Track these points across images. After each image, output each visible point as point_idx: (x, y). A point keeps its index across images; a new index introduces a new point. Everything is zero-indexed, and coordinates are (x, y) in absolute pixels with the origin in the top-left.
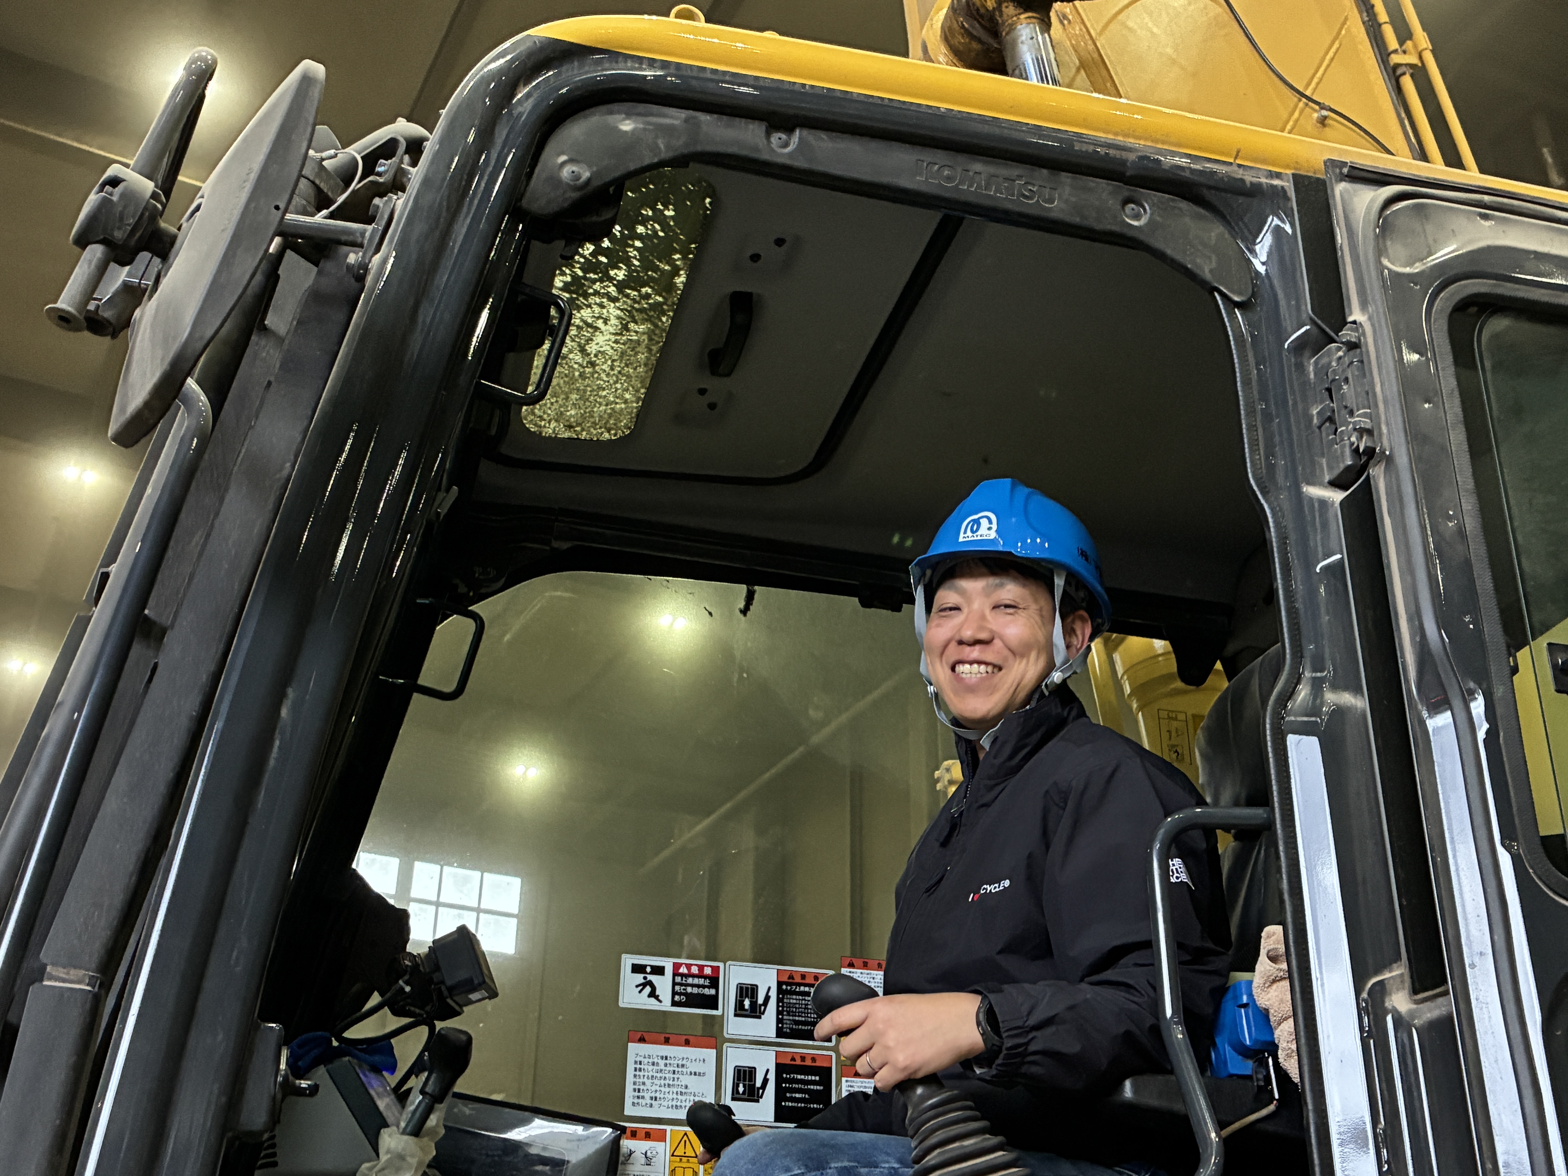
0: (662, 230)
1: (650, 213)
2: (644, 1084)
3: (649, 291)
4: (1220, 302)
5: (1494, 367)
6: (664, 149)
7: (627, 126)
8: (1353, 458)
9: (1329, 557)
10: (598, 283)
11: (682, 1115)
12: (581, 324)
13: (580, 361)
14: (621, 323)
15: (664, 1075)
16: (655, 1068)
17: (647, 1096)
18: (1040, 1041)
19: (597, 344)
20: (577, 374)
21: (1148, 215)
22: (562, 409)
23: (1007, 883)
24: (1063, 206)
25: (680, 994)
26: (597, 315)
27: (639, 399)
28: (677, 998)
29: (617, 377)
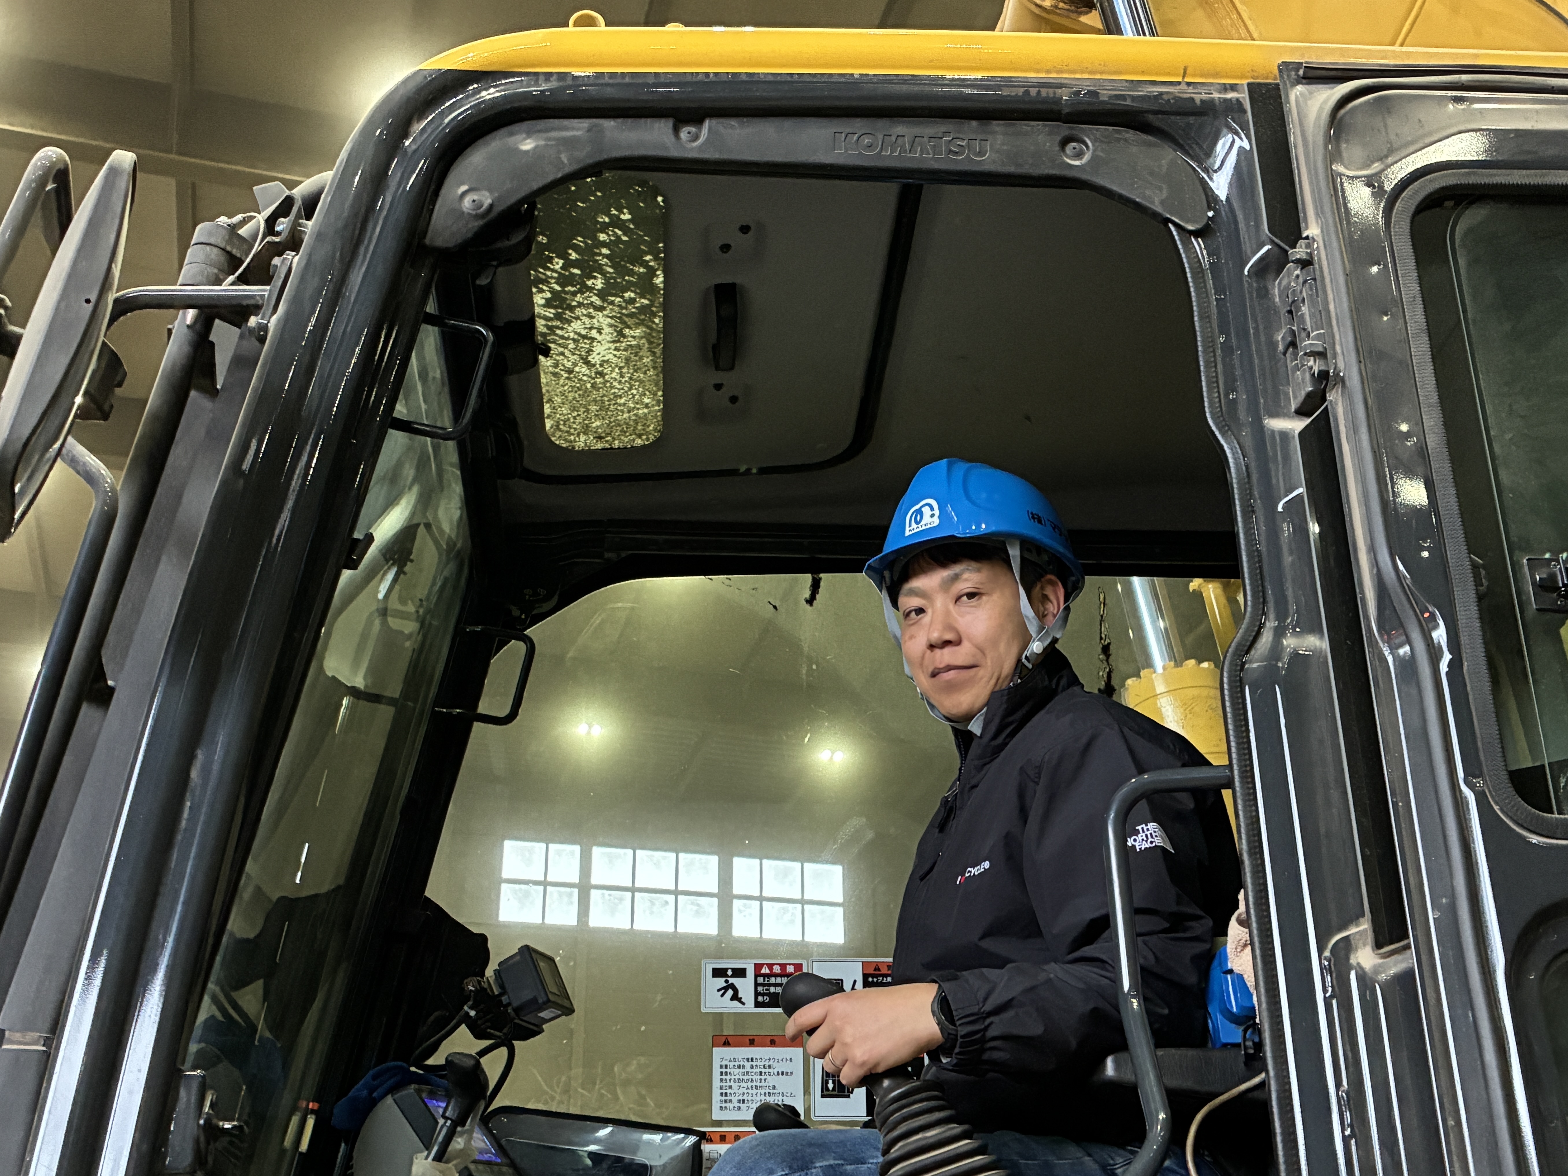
0: (625, 234)
1: (607, 220)
2: (730, 1087)
3: (633, 295)
4: (1175, 233)
5: (1469, 265)
6: (567, 163)
7: (528, 145)
8: (1313, 385)
9: (1291, 492)
10: (579, 295)
11: (750, 1116)
12: (576, 337)
13: (587, 372)
14: (615, 330)
15: (750, 1077)
16: (741, 1070)
17: (735, 1099)
18: (998, 1027)
19: (599, 354)
20: (589, 385)
21: (1091, 151)
22: (586, 422)
23: (987, 865)
24: (995, 156)
25: (763, 995)
26: (588, 326)
27: (658, 402)
28: (760, 999)
29: (630, 383)
